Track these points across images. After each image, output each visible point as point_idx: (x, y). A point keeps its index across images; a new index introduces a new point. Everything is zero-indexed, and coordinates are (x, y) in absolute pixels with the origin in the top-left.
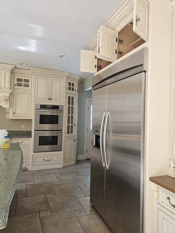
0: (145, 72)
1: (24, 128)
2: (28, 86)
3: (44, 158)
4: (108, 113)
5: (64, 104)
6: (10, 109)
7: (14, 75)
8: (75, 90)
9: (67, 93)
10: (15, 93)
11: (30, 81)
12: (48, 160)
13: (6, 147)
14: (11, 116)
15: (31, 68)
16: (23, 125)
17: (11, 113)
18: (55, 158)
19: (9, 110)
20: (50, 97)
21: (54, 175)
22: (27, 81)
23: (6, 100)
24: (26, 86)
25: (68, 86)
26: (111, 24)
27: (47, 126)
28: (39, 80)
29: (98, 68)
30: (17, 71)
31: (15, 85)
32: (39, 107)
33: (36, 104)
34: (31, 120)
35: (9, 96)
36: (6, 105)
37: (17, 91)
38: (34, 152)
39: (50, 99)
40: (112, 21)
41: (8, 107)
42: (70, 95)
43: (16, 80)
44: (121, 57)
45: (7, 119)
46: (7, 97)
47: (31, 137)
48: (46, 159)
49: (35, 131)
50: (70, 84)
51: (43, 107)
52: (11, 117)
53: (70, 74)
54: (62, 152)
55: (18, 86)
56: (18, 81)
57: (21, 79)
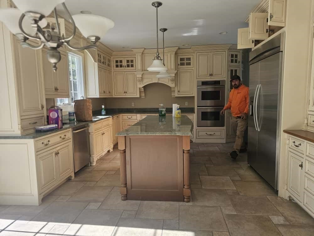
0: (282, 51)
1: (187, 105)
2: (189, 64)
3: (206, 132)
4: (260, 85)
5: (226, 79)
6: (176, 87)
7: (178, 56)
8: (239, 62)
9: (229, 66)
10: (179, 73)
11: (192, 59)
12: (211, 135)
15: (192, 47)
16: (186, 102)
17: (176, 91)
18: (218, 133)
19: (175, 89)
20: (212, 72)
21: (217, 147)
22: (189, 59)
23: (172, 80)
25: (230, 59)
26: (262, 6)
27: (208, 102)
28: (200, 57)
29: (256, 42)
30: (180, 51)
31: (179, 65)
32: (201, 84)
33: (198, 81)
34: (193, 97)
36: (172, 85)
37: (180, 71)
38: (198, 127)
39: (211, 75)
40: (263, 4)
41: (174, 86)
42: (232, 68)
43: (179, 60)
44: (273, 34)
45: (172, 97)
46: (173, 77)
47: (195, 113)
48: (209, 133)
49: (198, 107)
50: (232, 56)
51: (204, 83)
52: (177, 95)
53: (233, 45)
54: (225, 128)
55: (181, 65)
56: (181, 61)
57: (184, 58)
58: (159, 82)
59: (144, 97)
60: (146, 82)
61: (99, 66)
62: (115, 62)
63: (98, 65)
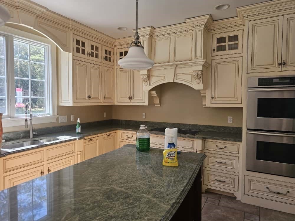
1: (232, 122)
2: (235, 47)
3: (268, 186)
6: (207, 91)
7: (212, 34)
10: (213, 64)
11: (240, 38)
12: (279, 193)
13: (169, 165)
14: (208, 103)
15: (238, 10)
16: (229, 117)
17: (208, 97)
19: (205, 93)
22: (235, 38)
23: (198, 78)
24: (231, 48)
30: (215, 25)
31: (214, 50)
32: (256, 84)
34: (241, 108)
35: (201, 69)
36: (197, 86)
37: (217, 61)
38: (247, 170)
39: (282, 64)
41: (203, 89)
43: (215, 41)
46: (199, 72)
48: (274, 189)
49: (248, 130)
51: (264, 82)
52: (209, 105)
55: (218, 50)
56: (218, 43)
57: (225, 38)
58: (176, 81)
59: (160, 106)
60: (156, 82)
61: (75, 58)
62: (119, 54)
63: (73, 55)
